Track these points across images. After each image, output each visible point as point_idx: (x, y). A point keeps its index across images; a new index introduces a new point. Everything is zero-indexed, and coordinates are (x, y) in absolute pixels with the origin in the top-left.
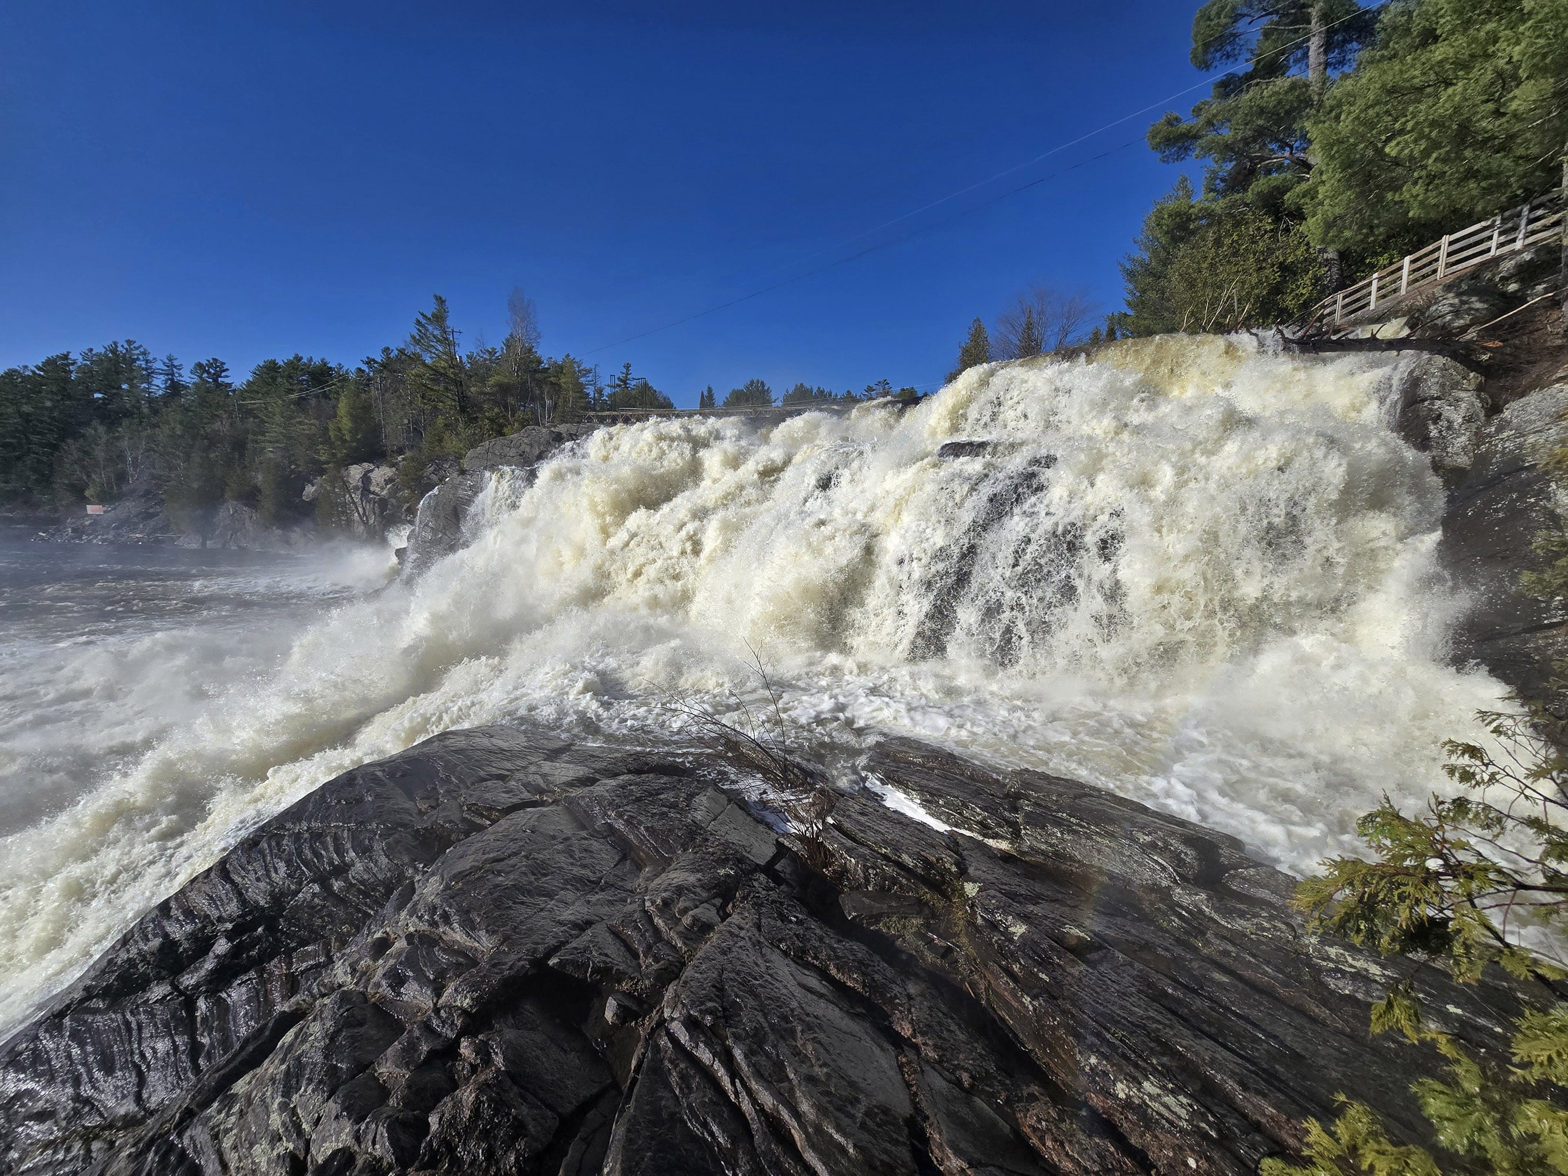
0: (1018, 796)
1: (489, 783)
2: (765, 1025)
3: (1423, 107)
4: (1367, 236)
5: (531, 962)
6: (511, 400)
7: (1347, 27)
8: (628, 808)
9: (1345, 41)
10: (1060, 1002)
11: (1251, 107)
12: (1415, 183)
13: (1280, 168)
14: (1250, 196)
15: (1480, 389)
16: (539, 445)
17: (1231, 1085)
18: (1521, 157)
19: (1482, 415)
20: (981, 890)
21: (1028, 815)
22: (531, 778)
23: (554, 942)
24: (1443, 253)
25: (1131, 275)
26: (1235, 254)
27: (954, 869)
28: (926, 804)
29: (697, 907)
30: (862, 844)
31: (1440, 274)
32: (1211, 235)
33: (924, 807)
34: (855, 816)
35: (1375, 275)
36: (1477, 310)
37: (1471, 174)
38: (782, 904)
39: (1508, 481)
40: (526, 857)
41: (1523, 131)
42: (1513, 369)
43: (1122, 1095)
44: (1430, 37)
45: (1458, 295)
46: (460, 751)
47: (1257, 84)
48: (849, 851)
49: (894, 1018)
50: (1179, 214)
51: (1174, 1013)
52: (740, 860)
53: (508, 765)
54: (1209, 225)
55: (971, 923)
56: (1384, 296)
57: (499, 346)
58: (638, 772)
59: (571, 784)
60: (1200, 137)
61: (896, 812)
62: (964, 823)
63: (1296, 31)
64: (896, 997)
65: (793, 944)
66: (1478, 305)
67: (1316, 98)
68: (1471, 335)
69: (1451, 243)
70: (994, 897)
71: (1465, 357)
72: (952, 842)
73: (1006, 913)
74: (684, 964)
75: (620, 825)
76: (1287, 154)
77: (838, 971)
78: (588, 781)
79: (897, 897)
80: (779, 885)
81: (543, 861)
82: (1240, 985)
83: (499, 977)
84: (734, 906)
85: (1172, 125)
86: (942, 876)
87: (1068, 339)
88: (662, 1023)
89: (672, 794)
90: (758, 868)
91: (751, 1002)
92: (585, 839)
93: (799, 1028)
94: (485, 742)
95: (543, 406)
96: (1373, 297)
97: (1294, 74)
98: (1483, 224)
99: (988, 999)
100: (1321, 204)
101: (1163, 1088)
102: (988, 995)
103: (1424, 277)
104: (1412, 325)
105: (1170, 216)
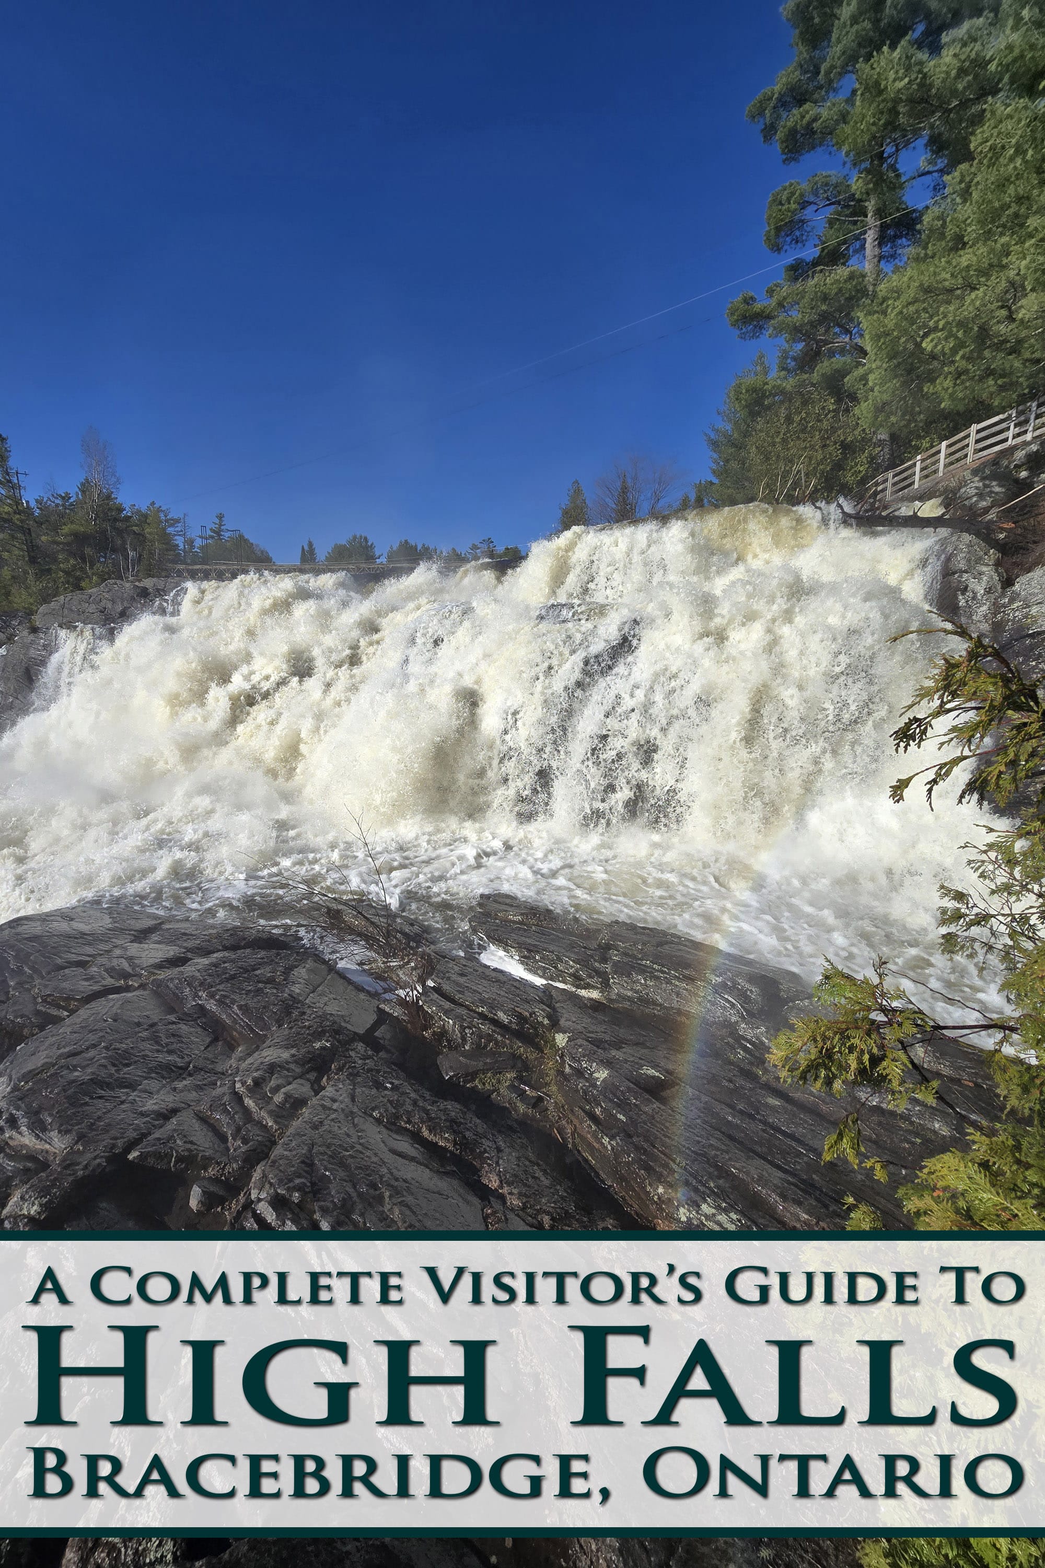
0: (608, 947)
1: (67, 971)
2: (354, 1195)
3: (951, 308)
4: (909, 421)
5: (108, 1160)
6: (88, 551)
7: (898, 223)
8: (221, 987)
9: (896, 237)
10: (635, 1139)
11: (816, 293)
12: (946, 378)
13: (842, 351)
14: (816, 377)
15: (998, 564)
16: (122, 600)
17: (774, 1198)
18: (1027, 360)
19: (999, 587)
20: (570, 1039)
21: (615, 964)
22: (115, 962)
23: (134, 1135)
24: (972, 440)
25: (715, 444)
26: (803, 430)
27: (546, 1022)
28: (525, 960)
29: (290, 1084)
30: (461, 1005)
31: (969, 459)
32: (783, 412)
33: (522, 963)
34: (454, 977)
35: (919, 457)
36: (997, 493)
37: (990, 372)
38: (378, 1071)
39: (1017, 646)
40: (107, 1048)
41: (1028, 337)
42: (1021, 548)
43: (684, 1219)
44: (959, 243)
45: (983, 479)
46: (35, 938)
47: (821, 271)
48: (447, 1013)
49: (483, 1172)
50: (755, 390)
51: (731, 1138)
52: (336, 1031)
53: (89, 950)
54: (782, 402)
55: (560, 1073)
56: (927, 476)
57: (74, 491)
58: (234, 948)
59: (160, 966)
60: (773, 318)
61: (495, 970)
62: (560, 976)
63: (855, 223)
64: (485, 1151)
65: (386, 1110)
66: (997, 489)
67: (871, 288)
68: (992, 516)
69: (978, 432)
70: (580, 1046)
71: (986, 534)
72: (547, 996)
73: (591, 1061)
74: (274, 1143)
75: (212, 1006)
76: (847, 339)
77: (430, 1131)
78: (178, 961)
79: (493, 1054)
80: (378, 1052)
81: (125, 1051)
82: (789, 1107)
83: (71, 1179)
84: (329, 1079)
85: (748, 304)
86: (536, 1029)
87: (660, 504)
88: (249, 1205)
89: (268, 968)
90: (356, 1037)
91: (342, 1174)
92: (174, 1023)
93: (388, 1194)
94: (64, 926)
95: (126, 557)
96: (917, 477)
97: (854, 265)
98: (1001, 417)
99: (574, 1144)
100: (872, 390)
101: (718, 1208)
102: (574, 1138)
103: (958, 460)
104: (947, 505)
105: (747, 391)
